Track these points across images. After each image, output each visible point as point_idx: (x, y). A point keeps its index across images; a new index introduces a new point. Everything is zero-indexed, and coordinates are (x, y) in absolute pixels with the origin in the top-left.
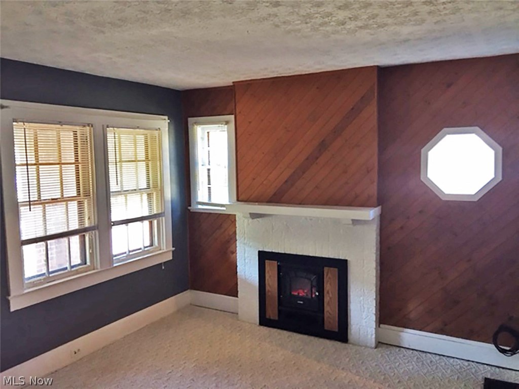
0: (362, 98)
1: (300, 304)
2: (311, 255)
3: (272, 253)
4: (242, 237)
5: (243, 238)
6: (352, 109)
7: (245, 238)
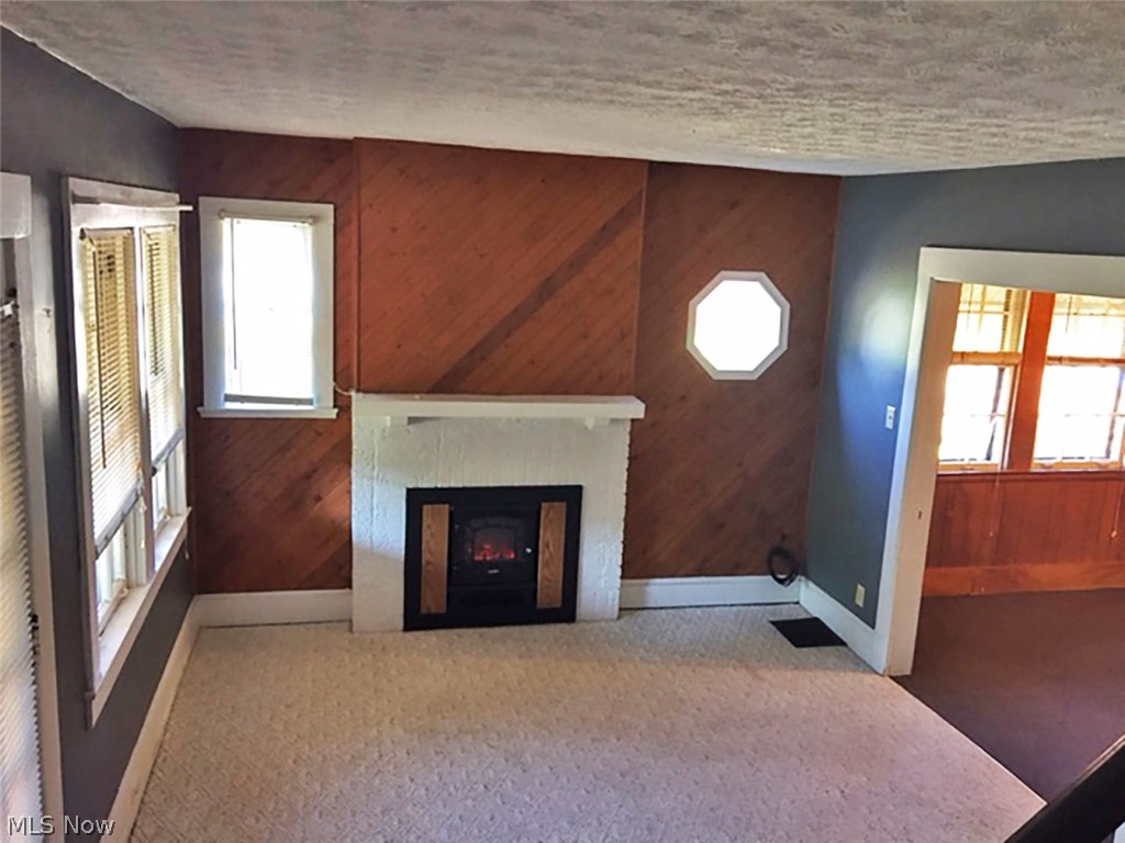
0: (622, 210)
1: (494, 575)
2: (516, 484)
3: (436, 489)
4: (368, 464)
5: (370, 467)
6: (604, 228)
7: (373, 468)
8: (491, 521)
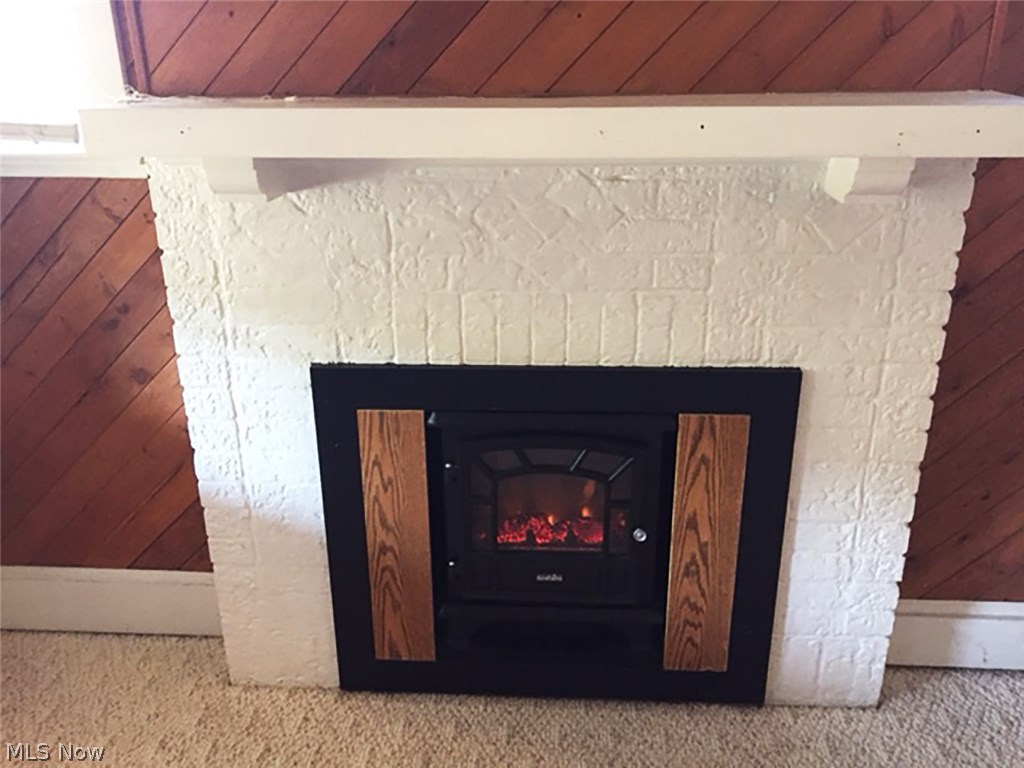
4: (205, 302)
8: (537, 456)
